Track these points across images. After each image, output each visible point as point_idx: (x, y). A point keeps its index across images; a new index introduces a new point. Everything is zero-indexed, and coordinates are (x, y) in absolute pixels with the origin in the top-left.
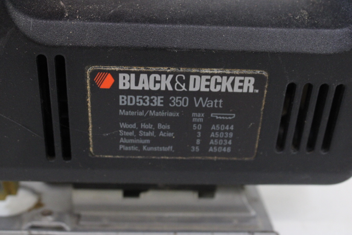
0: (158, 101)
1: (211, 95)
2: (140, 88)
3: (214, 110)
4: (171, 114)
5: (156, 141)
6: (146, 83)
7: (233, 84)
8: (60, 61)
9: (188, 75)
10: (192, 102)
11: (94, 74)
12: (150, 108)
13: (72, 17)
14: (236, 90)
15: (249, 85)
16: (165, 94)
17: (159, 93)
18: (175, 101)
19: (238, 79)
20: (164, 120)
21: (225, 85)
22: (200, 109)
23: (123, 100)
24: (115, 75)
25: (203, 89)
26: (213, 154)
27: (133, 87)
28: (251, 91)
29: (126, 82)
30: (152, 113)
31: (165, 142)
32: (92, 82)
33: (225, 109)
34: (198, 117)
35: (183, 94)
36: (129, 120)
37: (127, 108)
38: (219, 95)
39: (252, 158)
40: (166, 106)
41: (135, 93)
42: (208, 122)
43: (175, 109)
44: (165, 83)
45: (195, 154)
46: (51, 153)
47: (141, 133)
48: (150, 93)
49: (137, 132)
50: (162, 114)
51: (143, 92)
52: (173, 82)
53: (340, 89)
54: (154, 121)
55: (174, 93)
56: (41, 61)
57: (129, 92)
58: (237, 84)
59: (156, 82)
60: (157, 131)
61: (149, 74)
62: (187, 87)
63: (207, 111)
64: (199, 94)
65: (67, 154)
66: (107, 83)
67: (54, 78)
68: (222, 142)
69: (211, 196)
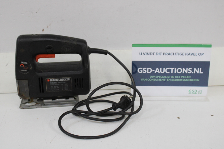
0: (56, 83)
1: (64, 81)
3: (64, 83)
4: (58, 84)
5: (57, 89)
6: (54, 80)
8: (42, 78)
9: (60, 79)
11: (47, 80)
13: (43, 72)
15: (69, 79)
16: (57, 82)
17: (56, 81)
18: (58, 82)
19: (67, 79)
20: (57, 85)
21: (65, 80)
22: (62, 83)
23: (51, 83)
24: (50, 80)
26: (65, 90)
29: (51, 80)
31: (58, 89)
32: (46, 81)
33: (66, 83)
34: (62, 85)
35: (60, 81)
36: (52, 86)
37: (52, 84)
39: (72, 90)
40: (57, 83)
41: (53, 82)
42: (64, 85)
43: (59, 84)
44: (57, 80)
45: (63, 90)
46: (41, 92)
47: (54, 88)
48: (55, 82)
51: (54, 82)
53: (82, 79)
54: (56, 86)
55: (58, 81)
56: (39, 78)
57: (52, 82)
60: (56, 87)
61: (54, 79)
63: (64, 84)
64: (62, 81)
65: (43, 92)
66: (49, 81)
67: (41, 81)
68: (66, 88)
69: (68, 99)
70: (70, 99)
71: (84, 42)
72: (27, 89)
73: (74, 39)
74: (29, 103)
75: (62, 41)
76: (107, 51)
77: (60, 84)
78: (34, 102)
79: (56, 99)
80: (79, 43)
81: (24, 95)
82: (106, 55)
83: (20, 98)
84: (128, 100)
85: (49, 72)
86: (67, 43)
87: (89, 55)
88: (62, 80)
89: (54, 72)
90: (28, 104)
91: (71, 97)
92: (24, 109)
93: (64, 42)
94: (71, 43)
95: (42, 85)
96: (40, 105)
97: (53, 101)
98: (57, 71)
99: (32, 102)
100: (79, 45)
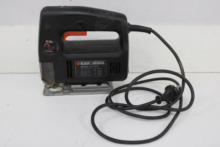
0: (88, 67)
2: (84, 64)
5: (88, 74)
6: (85, 64)
7: (100, 63)
8: (70, 61)
9: (92, 62)
10: (93, 66)
11: (76, 63)
12: (86, 68)
13: (72, 53)
14: (101, 64)
15: (103, 63)
17: (88, 65)
19: (101, 62)
20: (89, 70)
21: (99, 63)
22: (95, 68)
23: (81, 67)
24: (80, 63)
25: (95, 64)
26: (98, 76)
27: (83, 64)
28: (104, 64)
29: (82, 64)
30: (87, 69)
31: (90, 74)
32: (76, 64)
33: (99, 67)
35: (92, 65)
36: (83, 70)
37: (82, 68)
38: (98, 65)
39: (106, 76)
40: (89, 68)
41: (84, 65)
42: (97, 70)
43: (90, 68)
44: (89, 63)
45: (95, 76)
46: (68, 77)
47: (85, 72)
48: (86, 65)
49: (84, 72)
50: (89, 69)
51: (85, 65)
52: (90, 63)
53: (120, 63)
54: (87, 70)
55: (90, 65)
56: (67, 61)
57: (82, 65)
58: (101, 63)
59: (87, 63)
60: (88, 72)
61: (86, 62)
62: (92, 64)
63: (96, 68)
64: (95, 65)
65: (71, 77)
66: (79, 64)
67: (70, 64)
68: (100, 73)
69: (101, 85)
70: (103, 85)
71: (123, 17)
72: (52, 73)
73: (111, 13)
74: (54, 88)
75: (97, 15)
76: (151, 28)
77: (92, 69)
78: (60, 86)
79: (86, 84)
80: (117, 19)
81: (48, 80)
82: (150, 33)
83: (44, 83)
84: (176, 92)
85: (80, 53)
86: (103, 18)
87: (129, 33)
88: (94, 63)
89: (85, 53)
90: (52, 90)
91: (104, 83)
92: (48, 95)
93: (99, 16)
94: (108, 19)
95: (71, 68)
96: (67, 91)
97: (83, 87)
98: (89, 53)
99: (57, 87)
100: (118, 21)
